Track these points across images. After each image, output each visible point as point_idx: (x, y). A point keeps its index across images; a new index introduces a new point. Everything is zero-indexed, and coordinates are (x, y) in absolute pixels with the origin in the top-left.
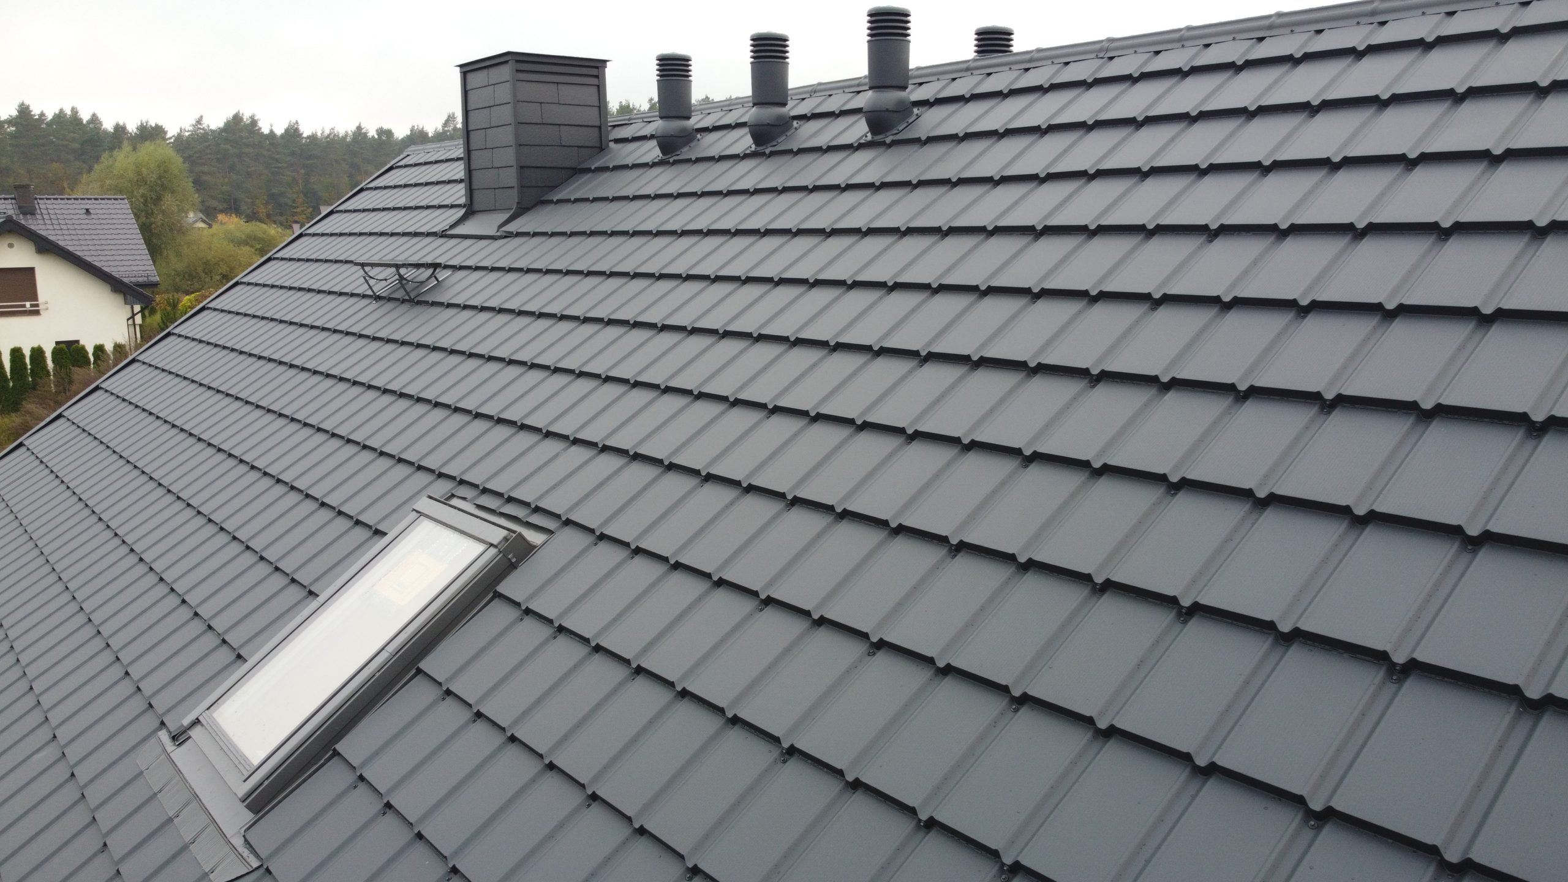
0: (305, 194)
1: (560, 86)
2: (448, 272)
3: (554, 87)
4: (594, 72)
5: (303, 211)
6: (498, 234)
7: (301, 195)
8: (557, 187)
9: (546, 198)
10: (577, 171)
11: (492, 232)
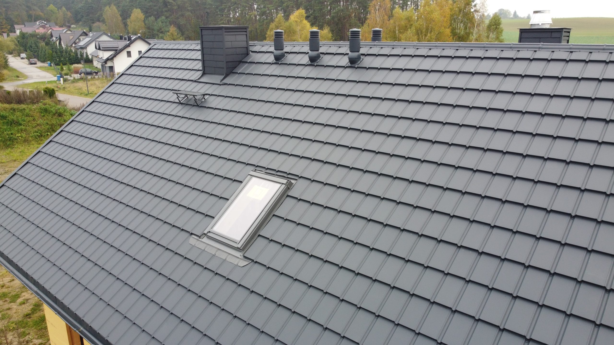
0: (6, 20)
1: (236, 36)
2: (208, 96)
3: (234, 36)
4: (245, 30)
5: (6, 27)
6: (221, 83)
7: (4, 20)
8: (236, 67)
9: (233, 71)
10: (241, 62)
11: (219, 83)
